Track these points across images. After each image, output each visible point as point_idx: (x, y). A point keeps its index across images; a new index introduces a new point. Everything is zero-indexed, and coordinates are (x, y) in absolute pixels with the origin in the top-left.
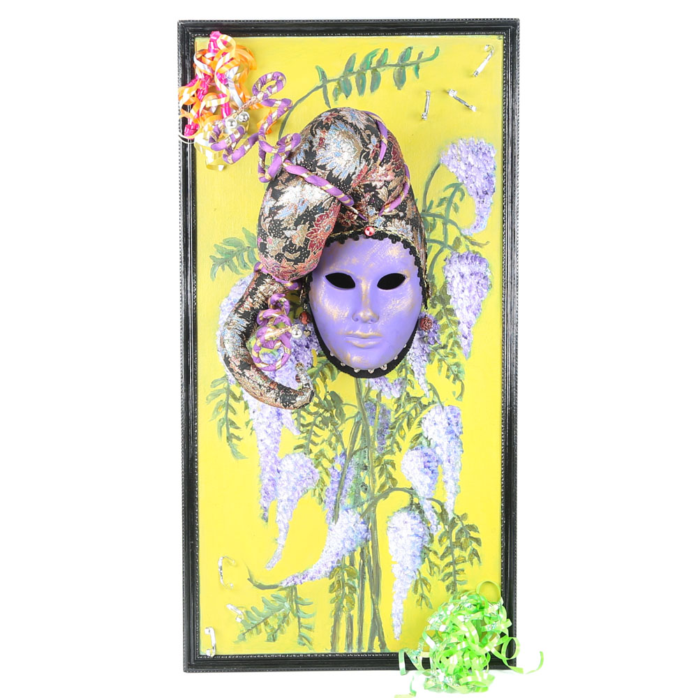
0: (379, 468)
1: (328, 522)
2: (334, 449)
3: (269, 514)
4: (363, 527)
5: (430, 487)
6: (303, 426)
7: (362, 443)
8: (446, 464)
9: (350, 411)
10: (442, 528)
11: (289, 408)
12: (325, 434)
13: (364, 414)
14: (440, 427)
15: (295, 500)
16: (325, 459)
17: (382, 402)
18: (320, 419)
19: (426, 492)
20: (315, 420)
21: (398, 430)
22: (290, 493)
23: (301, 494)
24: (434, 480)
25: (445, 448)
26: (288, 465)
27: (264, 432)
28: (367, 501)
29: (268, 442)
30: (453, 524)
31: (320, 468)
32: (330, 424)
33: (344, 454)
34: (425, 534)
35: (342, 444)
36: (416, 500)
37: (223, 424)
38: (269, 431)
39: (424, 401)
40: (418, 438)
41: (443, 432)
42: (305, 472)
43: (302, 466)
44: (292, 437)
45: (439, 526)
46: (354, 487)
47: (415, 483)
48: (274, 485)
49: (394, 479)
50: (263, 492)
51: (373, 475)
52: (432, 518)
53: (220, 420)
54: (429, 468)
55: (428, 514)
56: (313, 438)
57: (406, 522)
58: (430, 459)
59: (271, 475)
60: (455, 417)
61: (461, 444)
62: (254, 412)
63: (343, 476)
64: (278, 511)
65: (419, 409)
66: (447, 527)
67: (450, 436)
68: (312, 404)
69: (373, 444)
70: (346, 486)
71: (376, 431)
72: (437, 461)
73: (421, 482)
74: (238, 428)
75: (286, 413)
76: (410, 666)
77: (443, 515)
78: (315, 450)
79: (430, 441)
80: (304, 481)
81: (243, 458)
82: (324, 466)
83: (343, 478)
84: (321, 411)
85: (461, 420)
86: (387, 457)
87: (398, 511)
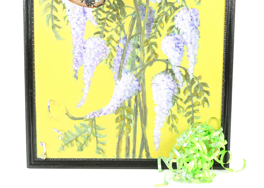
0: (147, 47)
1: (115, 79)
2: (119, 35)
3: (78, 75)
4: (137, 83)
5: (179, 59)
6: (100, 20)
7: (137, 31)
8: (189, 45)
9: (129, 11)
10: (186, 84)
11: (91, 7)
12: (114, 25)
13: (138, 13)
14: (186, 22)
15: (95, 66)
16: (113, 41)
17: (150, 6)
18: (110, 16)
19: (177, 62)
20: (107, 17)
21: (159, 23)
22: (92, 62)
23: (98, 62)
24: (181, 54)
25: (189, 34)
26: (90, 45)
27: (75, 24)
28: (140, 67)
29: (78, 29)
30: (193, 82)
31: (110, 47)
32: (116, 19)
33: (125, 38)
34: (175, 88)
35: (124, 32)
36: (170, 67)
37: (50, 18)
38: (78, 22)
39: (176, 5)
40: (172, 28)
41: (188, 25)
42: (101, 48)
43: (99, 45)
44: (94, 26)
45: (184, 83)
46: (131, 58)
47: (169, 57)
48: (81, 56)
49: (156, 54)
50: (75, 60)
51: (143, 51)
52: (180, 78)
53: (48, 16)
54: (178, 47)
55: (177, 76)
56: (106, 27)
57: (163, 81)
58: (179, 42)
59: (80, 50)
60: (195, 15)
61: (199, 32)
62: (69, 11)
63: (124, 51)
64: (84, 72)
65: (173, 10)
66: (188, 84)
67: (192, 27)
68: (105, 6)
69: (144, 32)
70: (126, 58)
71: (146, 24)
72: (184, 43)
73: (173, 56)
74: (58, 21)
76: (164, 167)
77: (186, 77)
78: (107, 35)
79: (179, 31)
80: (100, 54)
81: (61, 39)
82: (113, 45)
83: (124, 53)
84: (111, 10)
85: (199, 17)
86: (152, 40)
87: (159, 73)
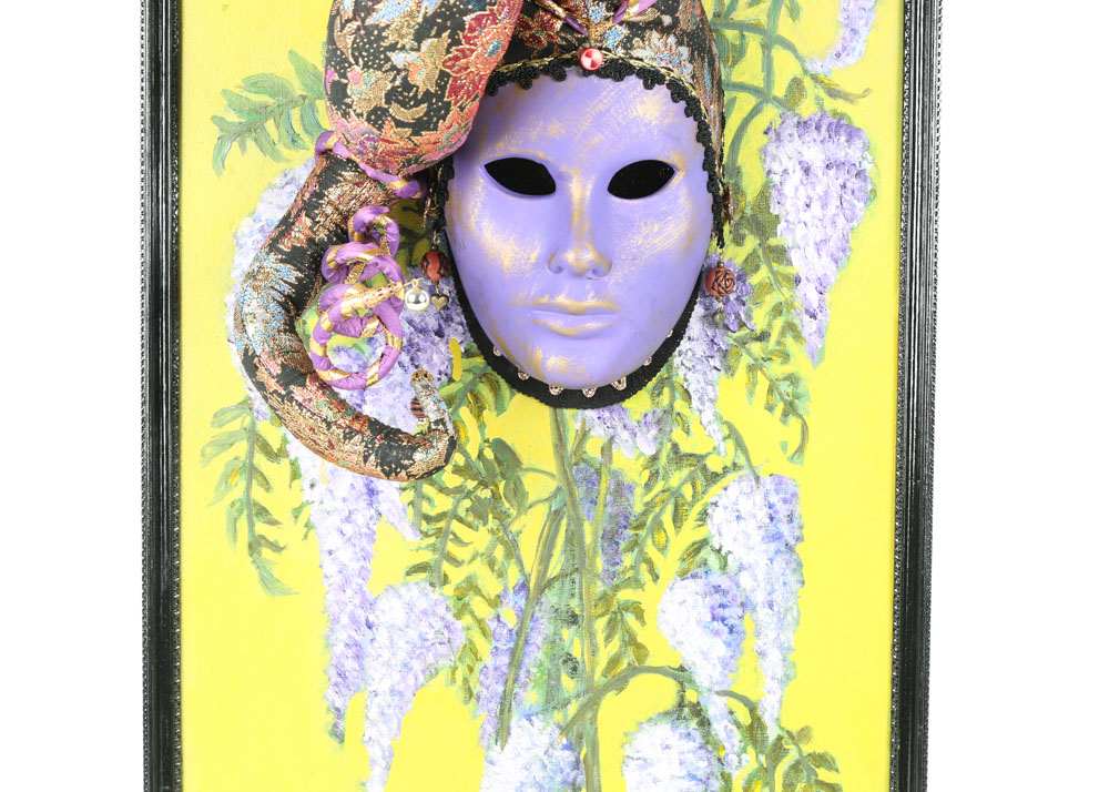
0: (605, 619)
1: (485, 743)
2: (501, 575)
3: (347, 725)
4: (568, 756)
5: (725, 664)
6: (428, 519)
7: (567, 560)
8: (763, 613)
9: (539, 485)
10: (751, 760)
11: (396, 478)
12: (479, 538)
13: (571, 494)
14: (750, 526)
15: (408, 694)
16: (478, 598)
17: (614, 466)
18: (467, 503)
19: (717, 676)
20: (456, 508)
21: (652, 532)
22: (397, 677)
23: (421, 679)
24: (735, 647)
25: (761, 572)
26: (390, 612)
27: (336, 534)
28: (578, 696)
29: (346, 555)
30: (778, 752)
31: (467, 619)
32: (490, 516)
33: (524, 586)
34: (712, 773)
35: (520, 562)
36: (691, 696)
37: (240, 512)
38: (348, 529)
39: (714, 464)
40: (698, 551)
41: (757, 536)
42: (431, 626)
43: (425, 612)
44: (401, 543)
45: (744, 756)
46: (547, 664)
47: (689, 655)
48: (358, 657)
49: (639, 647)
50: (333, 672)
51: (592, 635)
52: (729, 737)
53: (233, 504)
54: (723, 620)
55: (720, 728)
56: (451, 547)
57: (667, 747)
58: (725, 601)
59: (353, 634)
60: (785, 501)
61: (800, 565)
62: (312, 486)
63: (520, 637)
64: (367, 717)
65: (700, 483)
66: (762, 758)
67: (773, 546)
68: (449, 468)
69: (593, 564)
70: (527, 661)
71: (601, 533)
72: (743, 605)
73: (703, 653)
74: (274, 523)
75: (389, 489)
77: (754, 731)
78: (456, 576)
79: (725, 558)
80: (428, 649)
81: (284, 593)
82: (476, 613)
83: (521, 643)
84: (471, 484)
86: (625, 595)
87: (650, 720)
